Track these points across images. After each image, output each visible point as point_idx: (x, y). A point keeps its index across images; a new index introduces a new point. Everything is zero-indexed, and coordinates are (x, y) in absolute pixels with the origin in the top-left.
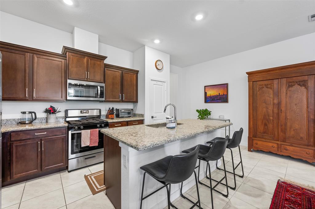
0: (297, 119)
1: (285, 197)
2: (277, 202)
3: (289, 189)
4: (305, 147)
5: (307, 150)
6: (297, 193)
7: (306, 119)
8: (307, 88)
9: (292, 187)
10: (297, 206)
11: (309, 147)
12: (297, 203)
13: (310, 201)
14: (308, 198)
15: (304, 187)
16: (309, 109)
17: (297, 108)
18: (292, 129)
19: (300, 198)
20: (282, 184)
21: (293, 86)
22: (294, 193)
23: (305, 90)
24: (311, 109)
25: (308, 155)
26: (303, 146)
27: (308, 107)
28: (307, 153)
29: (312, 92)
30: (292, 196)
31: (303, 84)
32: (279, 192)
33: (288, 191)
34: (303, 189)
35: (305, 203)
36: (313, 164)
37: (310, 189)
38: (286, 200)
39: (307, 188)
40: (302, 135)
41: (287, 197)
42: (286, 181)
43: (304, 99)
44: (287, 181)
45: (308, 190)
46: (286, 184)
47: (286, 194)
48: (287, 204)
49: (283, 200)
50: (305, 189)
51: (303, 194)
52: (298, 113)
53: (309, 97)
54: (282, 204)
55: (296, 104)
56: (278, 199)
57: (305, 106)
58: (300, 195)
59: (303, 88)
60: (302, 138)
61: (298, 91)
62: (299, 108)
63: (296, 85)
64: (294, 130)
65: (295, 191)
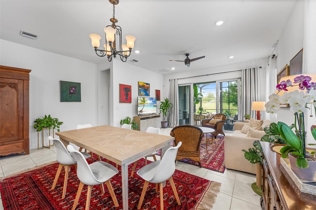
0: (8, 118)
1: (13, 188)
2: (8, 196)
3: (12, 181)
4: (16, 142)
5: (17, 144)
6: (20, 179)
7: (16, 117)
8: (17, 90)
9: (14, 178)
10: (24, 187)
11: (19, 141)
12: (23, 185)
13: (31, 178)
14: (29, 177)
15: (22, 173)
16: (19, 108)
17: (9, 108)
18: (4, 129)
19: (24, 181)
20: (4, 181)
21: (4, 86)
22: (18, 181)
23: (16, 91)
24: (20, 108)
25: (18, 148)
26: (14, 142)
27: (18, 107)
28: (17, 147)
29: (21, 94)
30: (18, 183)
31: (14, 87)
32: (5, 189)
33: (12, 183)
34: (22, 174)
35: (29, 181)
36: (23, 153)
37: (27, 171)
38: (14, 189)
39: (25, 172)
40: (12, 132)
41: (14, 187)
42: (6, 178)
43: (15, 100)
44: (8, 176)
45: (27, 172)
46: (8, 179)
47: (12, 186)
48: (16, 191)
49: (11, 191)
50: (24, 173)
51: (25, 177)
52: (9, 113)
53: (19, 98)
54: (12, 195)
55: (7, 105)
56: (7, 193)
57: (16, 106)
58: (22, 179)
59: (14, 90)
60: (13, 135)
61: (9, 92)
62: (10, 108)
63: (8, 87)
64: (5, 129)
65: (18, 179)
